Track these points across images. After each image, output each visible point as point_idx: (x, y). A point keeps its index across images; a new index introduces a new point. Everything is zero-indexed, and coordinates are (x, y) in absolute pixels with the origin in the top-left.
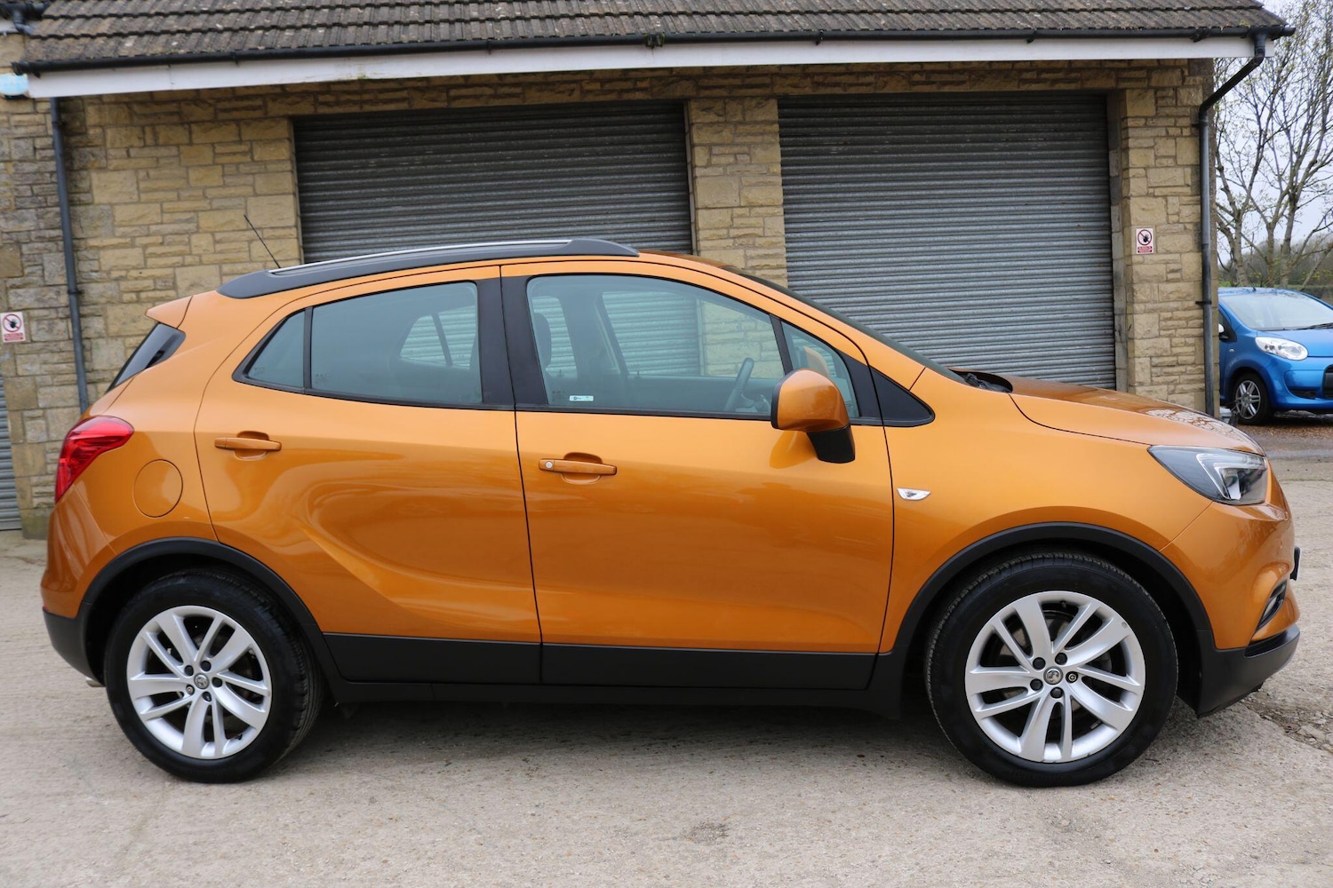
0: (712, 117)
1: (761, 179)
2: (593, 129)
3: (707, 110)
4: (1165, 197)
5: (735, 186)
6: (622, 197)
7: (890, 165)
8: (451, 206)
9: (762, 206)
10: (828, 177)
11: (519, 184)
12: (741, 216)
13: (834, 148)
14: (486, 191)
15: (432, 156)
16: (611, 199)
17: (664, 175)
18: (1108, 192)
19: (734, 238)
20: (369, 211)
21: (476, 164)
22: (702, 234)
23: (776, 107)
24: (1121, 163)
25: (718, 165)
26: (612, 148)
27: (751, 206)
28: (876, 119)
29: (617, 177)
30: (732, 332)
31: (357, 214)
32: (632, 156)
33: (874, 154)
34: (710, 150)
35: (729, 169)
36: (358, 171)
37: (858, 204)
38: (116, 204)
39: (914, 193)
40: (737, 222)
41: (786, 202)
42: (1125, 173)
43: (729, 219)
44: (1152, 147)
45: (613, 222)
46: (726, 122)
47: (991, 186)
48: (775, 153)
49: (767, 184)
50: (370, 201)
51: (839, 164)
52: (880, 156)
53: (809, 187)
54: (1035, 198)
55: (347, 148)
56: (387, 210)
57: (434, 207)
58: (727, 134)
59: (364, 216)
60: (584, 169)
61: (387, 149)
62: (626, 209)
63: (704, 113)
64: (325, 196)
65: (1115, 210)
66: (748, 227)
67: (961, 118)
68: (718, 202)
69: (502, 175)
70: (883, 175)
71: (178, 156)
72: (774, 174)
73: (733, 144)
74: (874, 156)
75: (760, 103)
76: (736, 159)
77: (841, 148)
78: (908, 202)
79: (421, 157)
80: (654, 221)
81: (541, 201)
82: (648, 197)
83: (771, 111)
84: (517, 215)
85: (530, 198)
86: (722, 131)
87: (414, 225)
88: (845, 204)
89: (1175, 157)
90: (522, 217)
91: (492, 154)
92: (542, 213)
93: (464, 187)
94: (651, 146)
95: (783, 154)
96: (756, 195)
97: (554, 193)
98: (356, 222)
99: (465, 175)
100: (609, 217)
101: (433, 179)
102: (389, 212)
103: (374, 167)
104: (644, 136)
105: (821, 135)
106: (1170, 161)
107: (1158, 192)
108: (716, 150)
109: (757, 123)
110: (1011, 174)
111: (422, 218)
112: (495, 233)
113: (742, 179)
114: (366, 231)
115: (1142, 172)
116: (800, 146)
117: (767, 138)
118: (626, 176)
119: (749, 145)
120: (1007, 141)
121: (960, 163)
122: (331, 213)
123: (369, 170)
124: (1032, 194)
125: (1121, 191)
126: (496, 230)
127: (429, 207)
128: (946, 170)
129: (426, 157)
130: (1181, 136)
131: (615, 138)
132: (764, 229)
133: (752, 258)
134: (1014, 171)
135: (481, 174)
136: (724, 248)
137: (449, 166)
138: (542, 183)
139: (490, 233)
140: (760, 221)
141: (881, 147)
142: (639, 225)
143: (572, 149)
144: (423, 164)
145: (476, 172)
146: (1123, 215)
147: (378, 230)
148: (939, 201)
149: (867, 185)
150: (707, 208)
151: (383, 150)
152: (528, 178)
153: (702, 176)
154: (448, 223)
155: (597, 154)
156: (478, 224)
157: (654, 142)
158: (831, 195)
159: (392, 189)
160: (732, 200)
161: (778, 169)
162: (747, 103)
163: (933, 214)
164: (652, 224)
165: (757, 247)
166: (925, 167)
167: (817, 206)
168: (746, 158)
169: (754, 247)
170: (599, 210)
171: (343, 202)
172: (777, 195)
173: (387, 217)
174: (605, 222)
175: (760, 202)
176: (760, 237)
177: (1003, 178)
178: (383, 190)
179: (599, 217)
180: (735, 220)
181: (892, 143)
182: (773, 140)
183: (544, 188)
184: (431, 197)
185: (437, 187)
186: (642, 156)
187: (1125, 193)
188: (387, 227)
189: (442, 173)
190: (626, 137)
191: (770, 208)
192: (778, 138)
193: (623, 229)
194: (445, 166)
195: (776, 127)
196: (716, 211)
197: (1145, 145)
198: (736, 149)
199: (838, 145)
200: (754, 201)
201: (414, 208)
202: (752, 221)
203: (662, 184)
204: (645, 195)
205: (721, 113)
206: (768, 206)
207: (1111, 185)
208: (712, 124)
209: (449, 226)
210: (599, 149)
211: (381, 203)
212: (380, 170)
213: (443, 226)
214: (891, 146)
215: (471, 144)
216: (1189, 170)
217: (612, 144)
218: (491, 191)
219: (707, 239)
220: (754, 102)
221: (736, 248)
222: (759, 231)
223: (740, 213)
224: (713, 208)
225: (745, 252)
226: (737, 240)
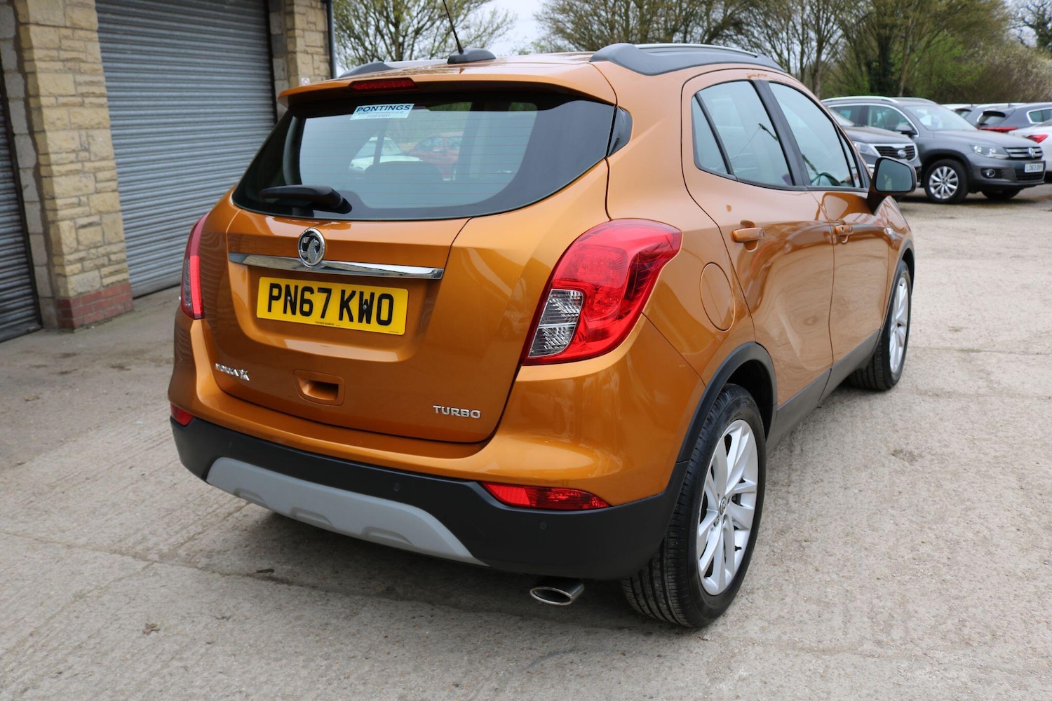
4: (312, 54)
9: (82, 29)
12: (66, 37)
18: (270, 46)
19: (63, 61)
22: (37, 54)
24: (285, 24)
27: (74, 28)
30: (72, 162)
40: (66, 43)
41: (100, 30)
42: (290, 33)
43: (58, 41)
44: (304, 14)
49: (84, 6)
65: (278, 63)
66: (73, 51)
68: (47, 19)
89: (315, 24)
96: (78, 16)
106: (313, 27)
107: (310, 49)
115: (301, 32)
125: (286, 46)
130: (316, 8)
132: (86, 54)
133: (80, 84)
136: (57, 71)
140: (82, 44)
146: (288, 67)
150: (38, 24)
160: (58, 18)
163: (174, 53)
165: (82, 73)
169: (80, 72)
172: (92, 19)
175: (83, 24)
176: (84, 62)
180: (62, 41)
187: (290, 47)
191: (89, 33)
196: (46, 29)
197: (302, 12)
200: (76, 22)
202: (77, 44)
206: (87, 30)
207: (273, 41)
216: (322, 35)
219: (41, 60)
221: (66, 72)
222: (82, 56)
223: (65, 34)
224: (43, 25)
225: (74, 77)
226: (66, 63)
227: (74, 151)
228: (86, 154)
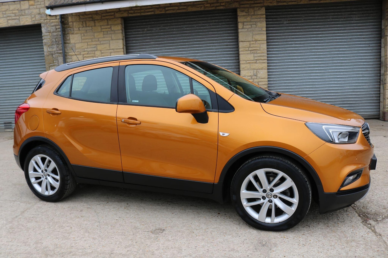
0: (244, 14)
1: (259, 32)
2: (209, 18)
3: (243, 11)
5: (251, 34)
6: (218, 38)
7: (304, 27)
8: (168, 42)
9: (259, 41)
10: (283, 31)
11: (187, 35)
12: (253, 44)
13: (285, 22)
14: (178, 37)
15: (162, 27)
16: (214, 39)
17: (231, 31)
18: (381, 34)
19: (250, 51)
20: (145, 44)
21: (175, 30)
23: (265, 10)
24: (385, 24)
25: (246, 28)
26: (215, 23)
27: (256, 41)
28: (299, 12)
29: (216, 32)
31: (141, 45)
32: (221, 26)
33: (298, 23)
34: (243, 24)
35: (249, 30)
36: (141, 32)
37: (292, 40)
38: (76, 43)
39: (311, 36)
40: (252, 46)
41: (267, 40)
42: (386, 27)
43: (249, 45)
45: (215, 46)
46: (249, 15)
47: (338, 33)
48: (264, 24)
49: (261, 34)
50: (145, 41)
51: (287, 27)
52: (300, 24)
53: (277, 34)
54: (354, 37)
55: (138, 26)
56: (150, 43)
57: (163, 42)
58: (249, 19)
59: (143, 45)
60: (207, 30)
61: (150, 26)
62: (219, 42)
63: (242, 12)
64: (132, 39)
65: (383, 40)
66: (255, 47)
67: (328, 11)
68: (246, 40)
69: (183, 32)
70: (301, 30)
71: (92, 29)
72: (264, 31)
73: (250, 22)
74: (298, 24)
75: (259, 9)
76: (251, 26)
77: (287, 22)
78: (309, 39)
79: (159, 28)
80: (227, 46)
81: (194, 40)
82: (226, 38)
83: (263, 11)
84: (186, 44)
85: (190, 39)
86: (247, 18)
87: (157, 48)
88: (288, 40)
90: (188, 45)
91: (179, 26)
92: (194, 44)
93: (171, 36)
94: (227, 23)
95: (267, 24)
96: (257, 37)
97: (198, 37)
98: (141, 47)
99: (172, 33)
100: (214, 44)
101: (163, 34)
102: (150, 44)
103: (146, 31)
104: (225, 20)
105: (281, 18)
108: (245, 24)
109: (258, 15)
110: (345, 29)
111: (159, 45)
112: (180, 50)
113: (253, 32)
114: (144, 49)
116: (274, 22)
117: (261, 19)
118: (219, 32)
119: (256, 22)
120: (345, 18)
121: (328, 26)
122: (134, 44)
123: (145, 32)
124: (353, 35)
125: (385, 33)
126: (181, 49)
127: (161, 42)
128: (322, 28)
129: (161, 28)
131: (216, 21)
132: (260, 48)
133: (256, 57)
134: (346, 28)
135: (176, 32)
136: (247, 54)
137: (167, 30)
138: (194, 35)
139: (179, 50)
140: (259, 45)
141: (301, 21)
142: (223, 47)
143: (203, 24)
144: (160, 30)
145: (175, 32)
146: (385, 42)
147: (147, 49)
148: (320, 38)
149: (296, 33)
150: (242, 42)
151: (148, 26)
152: (190, 33)
153: (241, 32)
154: (167, 47)
155: (211, 26)
156: (175, 47)
157: (228, 22)
158: (284, 37)
159: (151, 37)
160: (250, 39)
161: (265, 29)
162: (255, 9)
163: (318, 42)
164: (227, 47)
166: (316, 27)
167: (279, 40)
168: (255, 26)
169: (257, 53)
170: (211, 42)
171: (137, 41)
172: (265, 37)
173: (150, 45)
174: (213, 46)
175: (259, 39)
177: (342, 30)
178: (148, 37)
179: (211, 45)
180: (251, 45)
181: (304, 20)
182: (263, 20)
183: (194, 36)
184: (162, 39)
185: (164, 36)
186: (224, 26)
187: (386, 34)
188: (149, 48)
189: (165, 32)
190: (219, 20)
191: (262, 41)
192: (265, 19)
193: (218, 48)
194: (166, 30)
195: (264, 16)
196: (245, 42)
198: (251, 23)
199: (286, 21)
200: (257, 39)
201: (157, 43)
202: (256, 45)
203: (230, 34)
204: (225, 38)
205: (247, 12)
207: (382, 32)
208: (244, 16)
209: (167, 48)
210: (211, 24)
211: (148, 41)
212: (148, 32)
213: (165, 48)
214: (304, 21)
215: (174, 24)
217: (215, 22)
218: (179, 37)
219: (242, 51)
220: (258, 8)
221: (251, 54)
222: (258, 49)
223: (252, 43)
224: (244, 42)
225: (254, 55)
226: (251, 51)
227: (250, 76)
228: (256, 77)
